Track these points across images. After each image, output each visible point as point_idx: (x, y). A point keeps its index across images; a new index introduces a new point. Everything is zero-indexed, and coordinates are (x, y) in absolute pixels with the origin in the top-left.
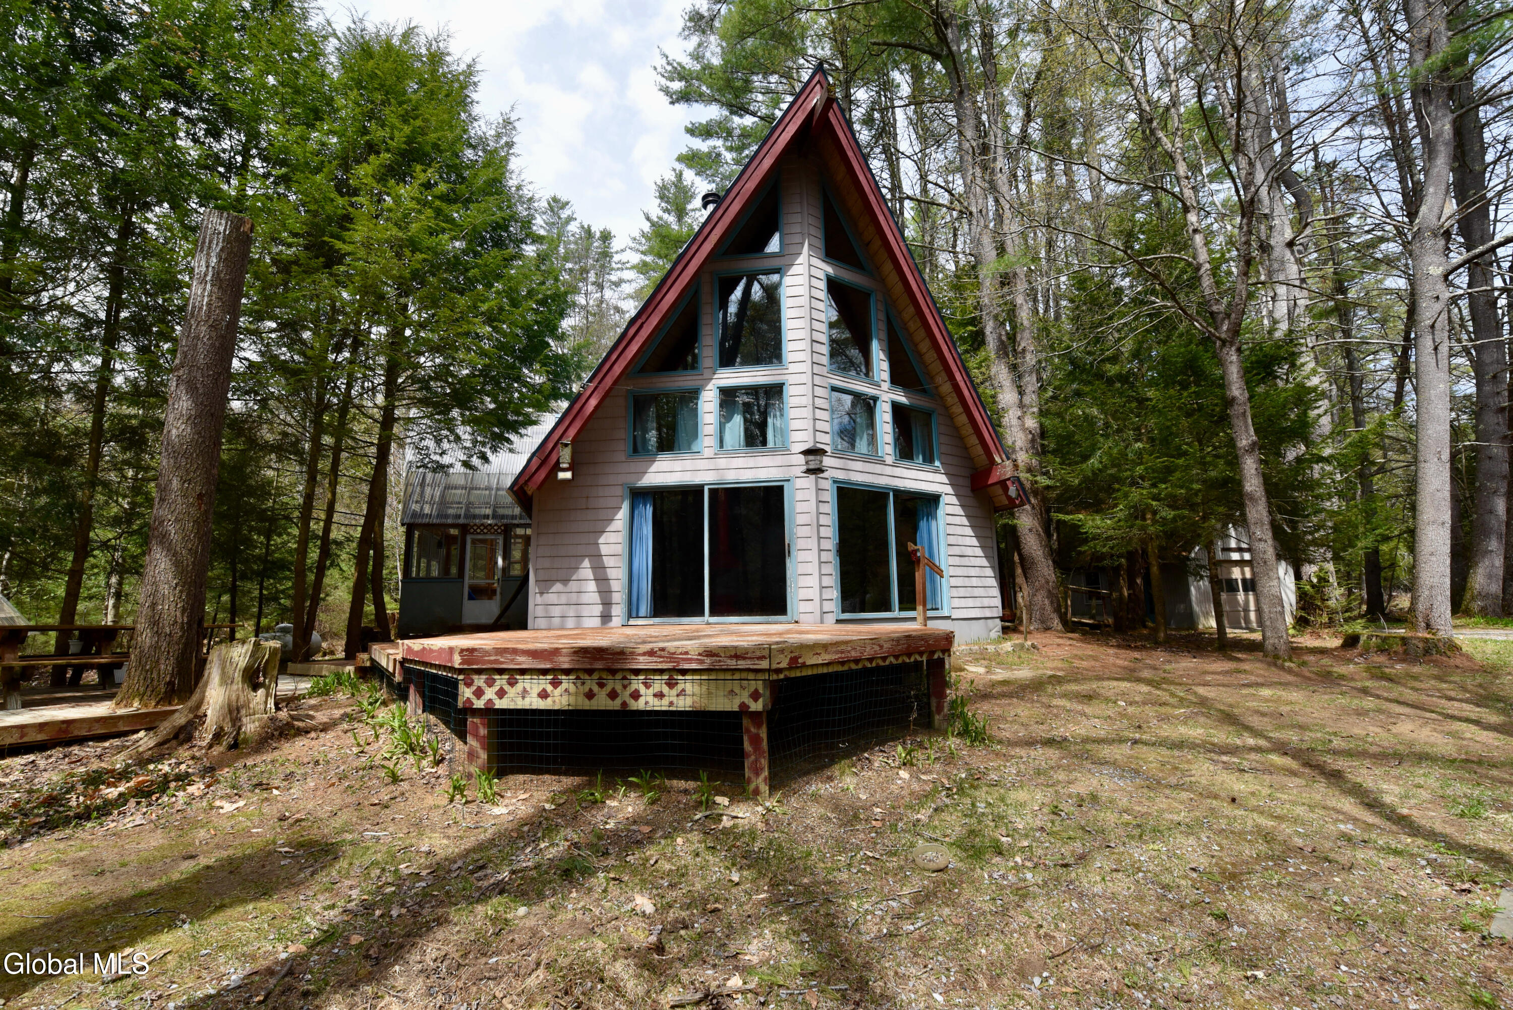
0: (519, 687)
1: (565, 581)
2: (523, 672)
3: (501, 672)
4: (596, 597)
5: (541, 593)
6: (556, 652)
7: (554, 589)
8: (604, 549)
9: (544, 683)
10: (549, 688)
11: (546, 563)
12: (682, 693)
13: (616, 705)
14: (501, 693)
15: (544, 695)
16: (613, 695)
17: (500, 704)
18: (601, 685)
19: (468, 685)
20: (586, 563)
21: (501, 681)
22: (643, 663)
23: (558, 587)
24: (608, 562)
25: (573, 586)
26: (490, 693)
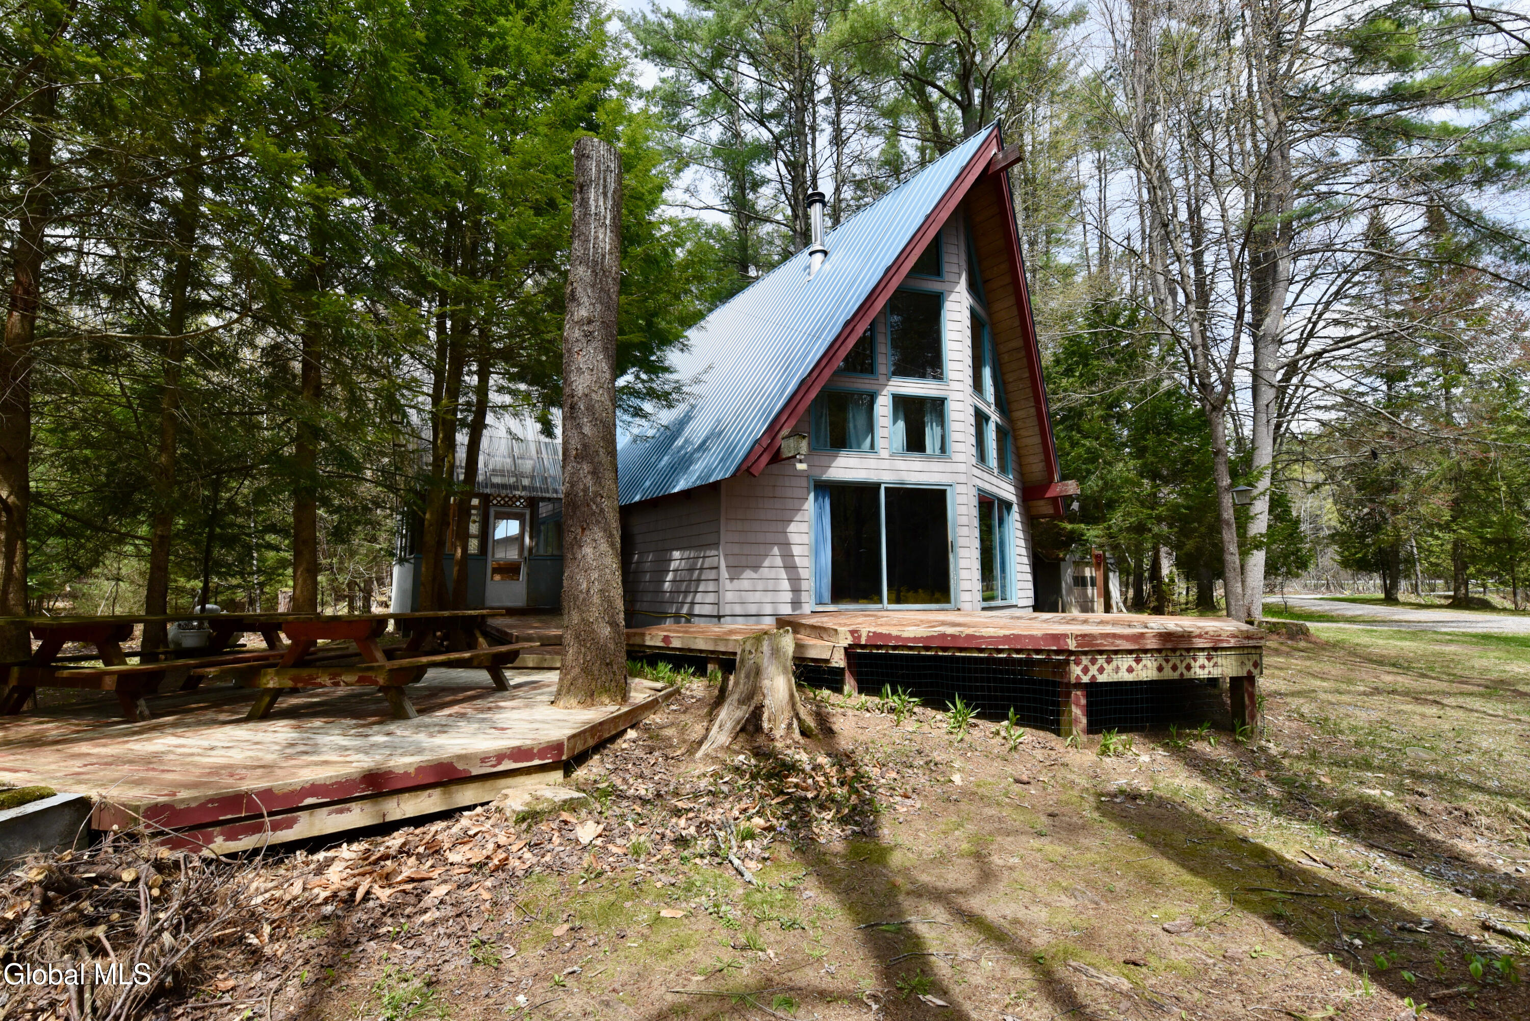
0: (1114, 663)
1: (756, 568)
2: (1116, 652)
3: (1101, 652)
4: (786, 585)
5: (732, 579)
6: (1142, 636)
7: (745, 575)
8: (794, 538)
9: (1129, 661)
10: (1134, 664)
11: (736, 549)
12: (1215, 665)
13: (1176, 675)
14: (1101, 670)
15: (1130, 670)
16: (1175, 668)
17: (1101, 678)
18: (1167, 661)
19: (1078, 663)
20: (776, 550)
21: (1101, 660)
22: (1200, 643)
23: (748, 574)
24: (796, 550)
25: (764, 572)
26: (1093, 670)
